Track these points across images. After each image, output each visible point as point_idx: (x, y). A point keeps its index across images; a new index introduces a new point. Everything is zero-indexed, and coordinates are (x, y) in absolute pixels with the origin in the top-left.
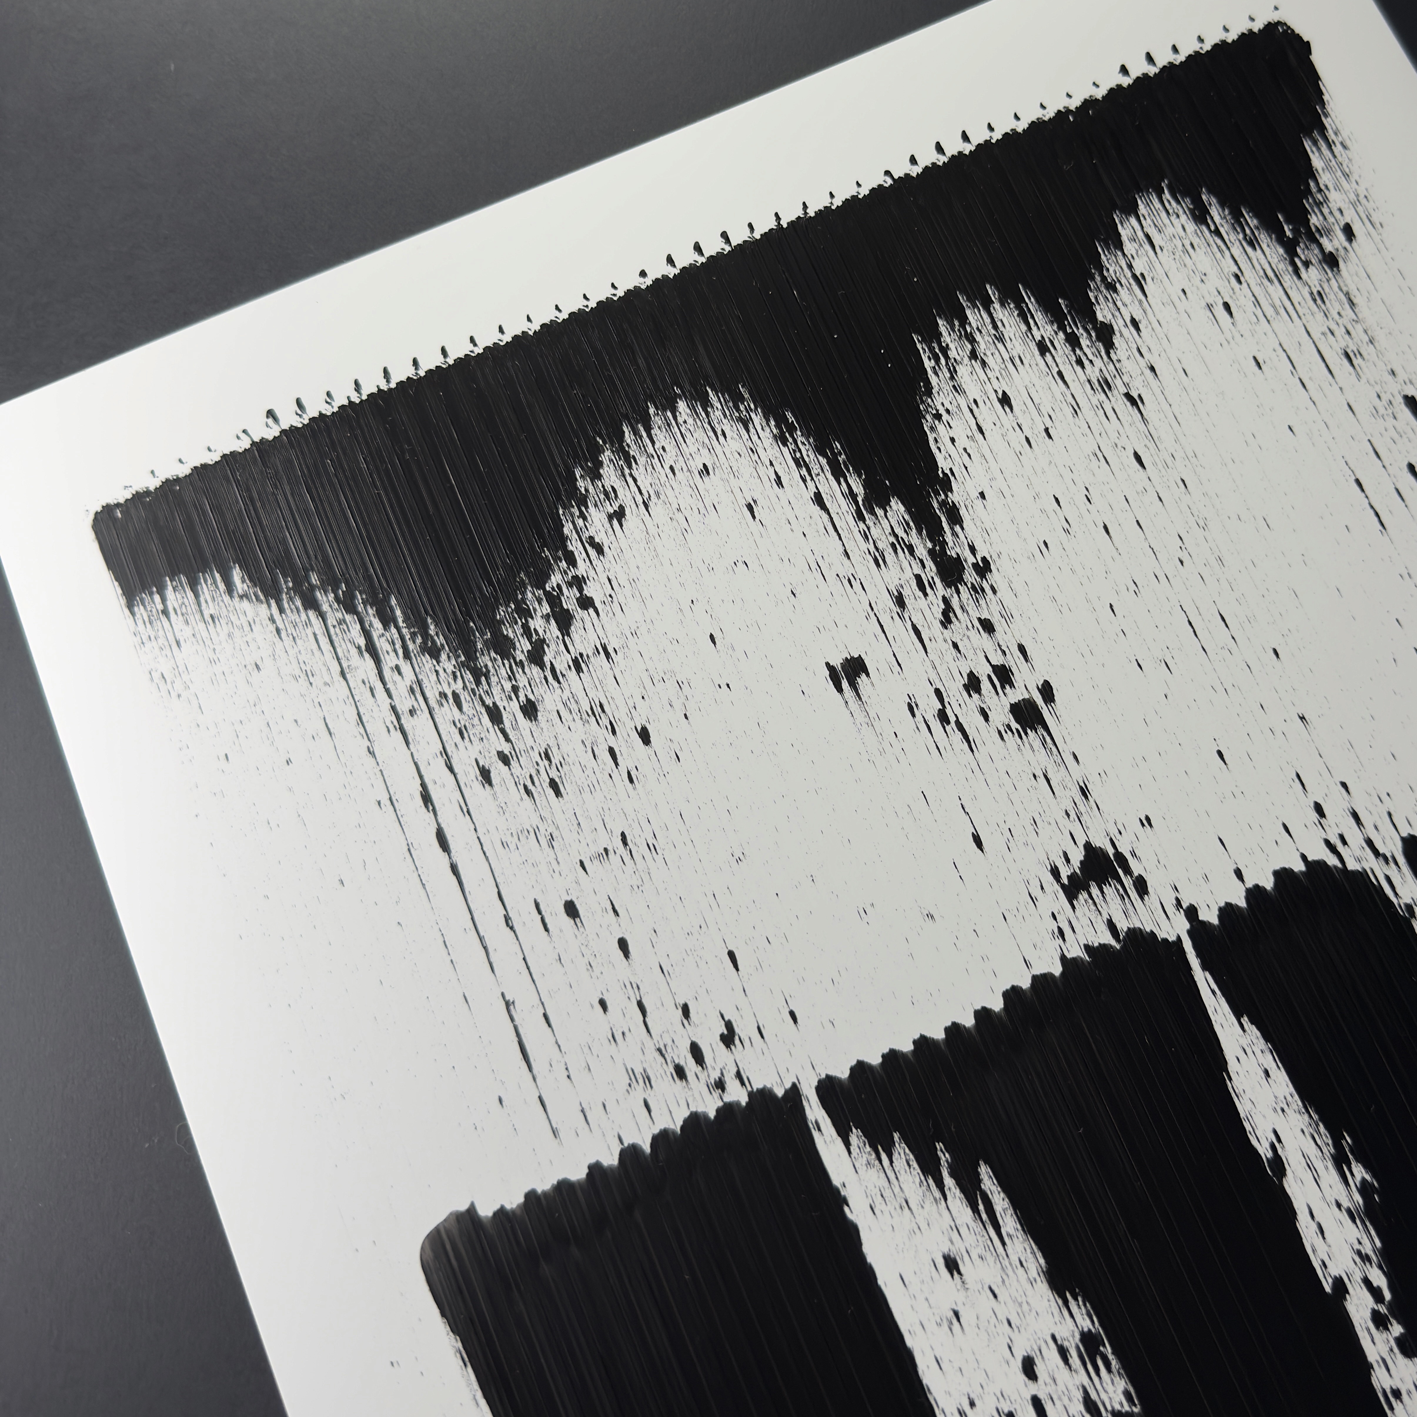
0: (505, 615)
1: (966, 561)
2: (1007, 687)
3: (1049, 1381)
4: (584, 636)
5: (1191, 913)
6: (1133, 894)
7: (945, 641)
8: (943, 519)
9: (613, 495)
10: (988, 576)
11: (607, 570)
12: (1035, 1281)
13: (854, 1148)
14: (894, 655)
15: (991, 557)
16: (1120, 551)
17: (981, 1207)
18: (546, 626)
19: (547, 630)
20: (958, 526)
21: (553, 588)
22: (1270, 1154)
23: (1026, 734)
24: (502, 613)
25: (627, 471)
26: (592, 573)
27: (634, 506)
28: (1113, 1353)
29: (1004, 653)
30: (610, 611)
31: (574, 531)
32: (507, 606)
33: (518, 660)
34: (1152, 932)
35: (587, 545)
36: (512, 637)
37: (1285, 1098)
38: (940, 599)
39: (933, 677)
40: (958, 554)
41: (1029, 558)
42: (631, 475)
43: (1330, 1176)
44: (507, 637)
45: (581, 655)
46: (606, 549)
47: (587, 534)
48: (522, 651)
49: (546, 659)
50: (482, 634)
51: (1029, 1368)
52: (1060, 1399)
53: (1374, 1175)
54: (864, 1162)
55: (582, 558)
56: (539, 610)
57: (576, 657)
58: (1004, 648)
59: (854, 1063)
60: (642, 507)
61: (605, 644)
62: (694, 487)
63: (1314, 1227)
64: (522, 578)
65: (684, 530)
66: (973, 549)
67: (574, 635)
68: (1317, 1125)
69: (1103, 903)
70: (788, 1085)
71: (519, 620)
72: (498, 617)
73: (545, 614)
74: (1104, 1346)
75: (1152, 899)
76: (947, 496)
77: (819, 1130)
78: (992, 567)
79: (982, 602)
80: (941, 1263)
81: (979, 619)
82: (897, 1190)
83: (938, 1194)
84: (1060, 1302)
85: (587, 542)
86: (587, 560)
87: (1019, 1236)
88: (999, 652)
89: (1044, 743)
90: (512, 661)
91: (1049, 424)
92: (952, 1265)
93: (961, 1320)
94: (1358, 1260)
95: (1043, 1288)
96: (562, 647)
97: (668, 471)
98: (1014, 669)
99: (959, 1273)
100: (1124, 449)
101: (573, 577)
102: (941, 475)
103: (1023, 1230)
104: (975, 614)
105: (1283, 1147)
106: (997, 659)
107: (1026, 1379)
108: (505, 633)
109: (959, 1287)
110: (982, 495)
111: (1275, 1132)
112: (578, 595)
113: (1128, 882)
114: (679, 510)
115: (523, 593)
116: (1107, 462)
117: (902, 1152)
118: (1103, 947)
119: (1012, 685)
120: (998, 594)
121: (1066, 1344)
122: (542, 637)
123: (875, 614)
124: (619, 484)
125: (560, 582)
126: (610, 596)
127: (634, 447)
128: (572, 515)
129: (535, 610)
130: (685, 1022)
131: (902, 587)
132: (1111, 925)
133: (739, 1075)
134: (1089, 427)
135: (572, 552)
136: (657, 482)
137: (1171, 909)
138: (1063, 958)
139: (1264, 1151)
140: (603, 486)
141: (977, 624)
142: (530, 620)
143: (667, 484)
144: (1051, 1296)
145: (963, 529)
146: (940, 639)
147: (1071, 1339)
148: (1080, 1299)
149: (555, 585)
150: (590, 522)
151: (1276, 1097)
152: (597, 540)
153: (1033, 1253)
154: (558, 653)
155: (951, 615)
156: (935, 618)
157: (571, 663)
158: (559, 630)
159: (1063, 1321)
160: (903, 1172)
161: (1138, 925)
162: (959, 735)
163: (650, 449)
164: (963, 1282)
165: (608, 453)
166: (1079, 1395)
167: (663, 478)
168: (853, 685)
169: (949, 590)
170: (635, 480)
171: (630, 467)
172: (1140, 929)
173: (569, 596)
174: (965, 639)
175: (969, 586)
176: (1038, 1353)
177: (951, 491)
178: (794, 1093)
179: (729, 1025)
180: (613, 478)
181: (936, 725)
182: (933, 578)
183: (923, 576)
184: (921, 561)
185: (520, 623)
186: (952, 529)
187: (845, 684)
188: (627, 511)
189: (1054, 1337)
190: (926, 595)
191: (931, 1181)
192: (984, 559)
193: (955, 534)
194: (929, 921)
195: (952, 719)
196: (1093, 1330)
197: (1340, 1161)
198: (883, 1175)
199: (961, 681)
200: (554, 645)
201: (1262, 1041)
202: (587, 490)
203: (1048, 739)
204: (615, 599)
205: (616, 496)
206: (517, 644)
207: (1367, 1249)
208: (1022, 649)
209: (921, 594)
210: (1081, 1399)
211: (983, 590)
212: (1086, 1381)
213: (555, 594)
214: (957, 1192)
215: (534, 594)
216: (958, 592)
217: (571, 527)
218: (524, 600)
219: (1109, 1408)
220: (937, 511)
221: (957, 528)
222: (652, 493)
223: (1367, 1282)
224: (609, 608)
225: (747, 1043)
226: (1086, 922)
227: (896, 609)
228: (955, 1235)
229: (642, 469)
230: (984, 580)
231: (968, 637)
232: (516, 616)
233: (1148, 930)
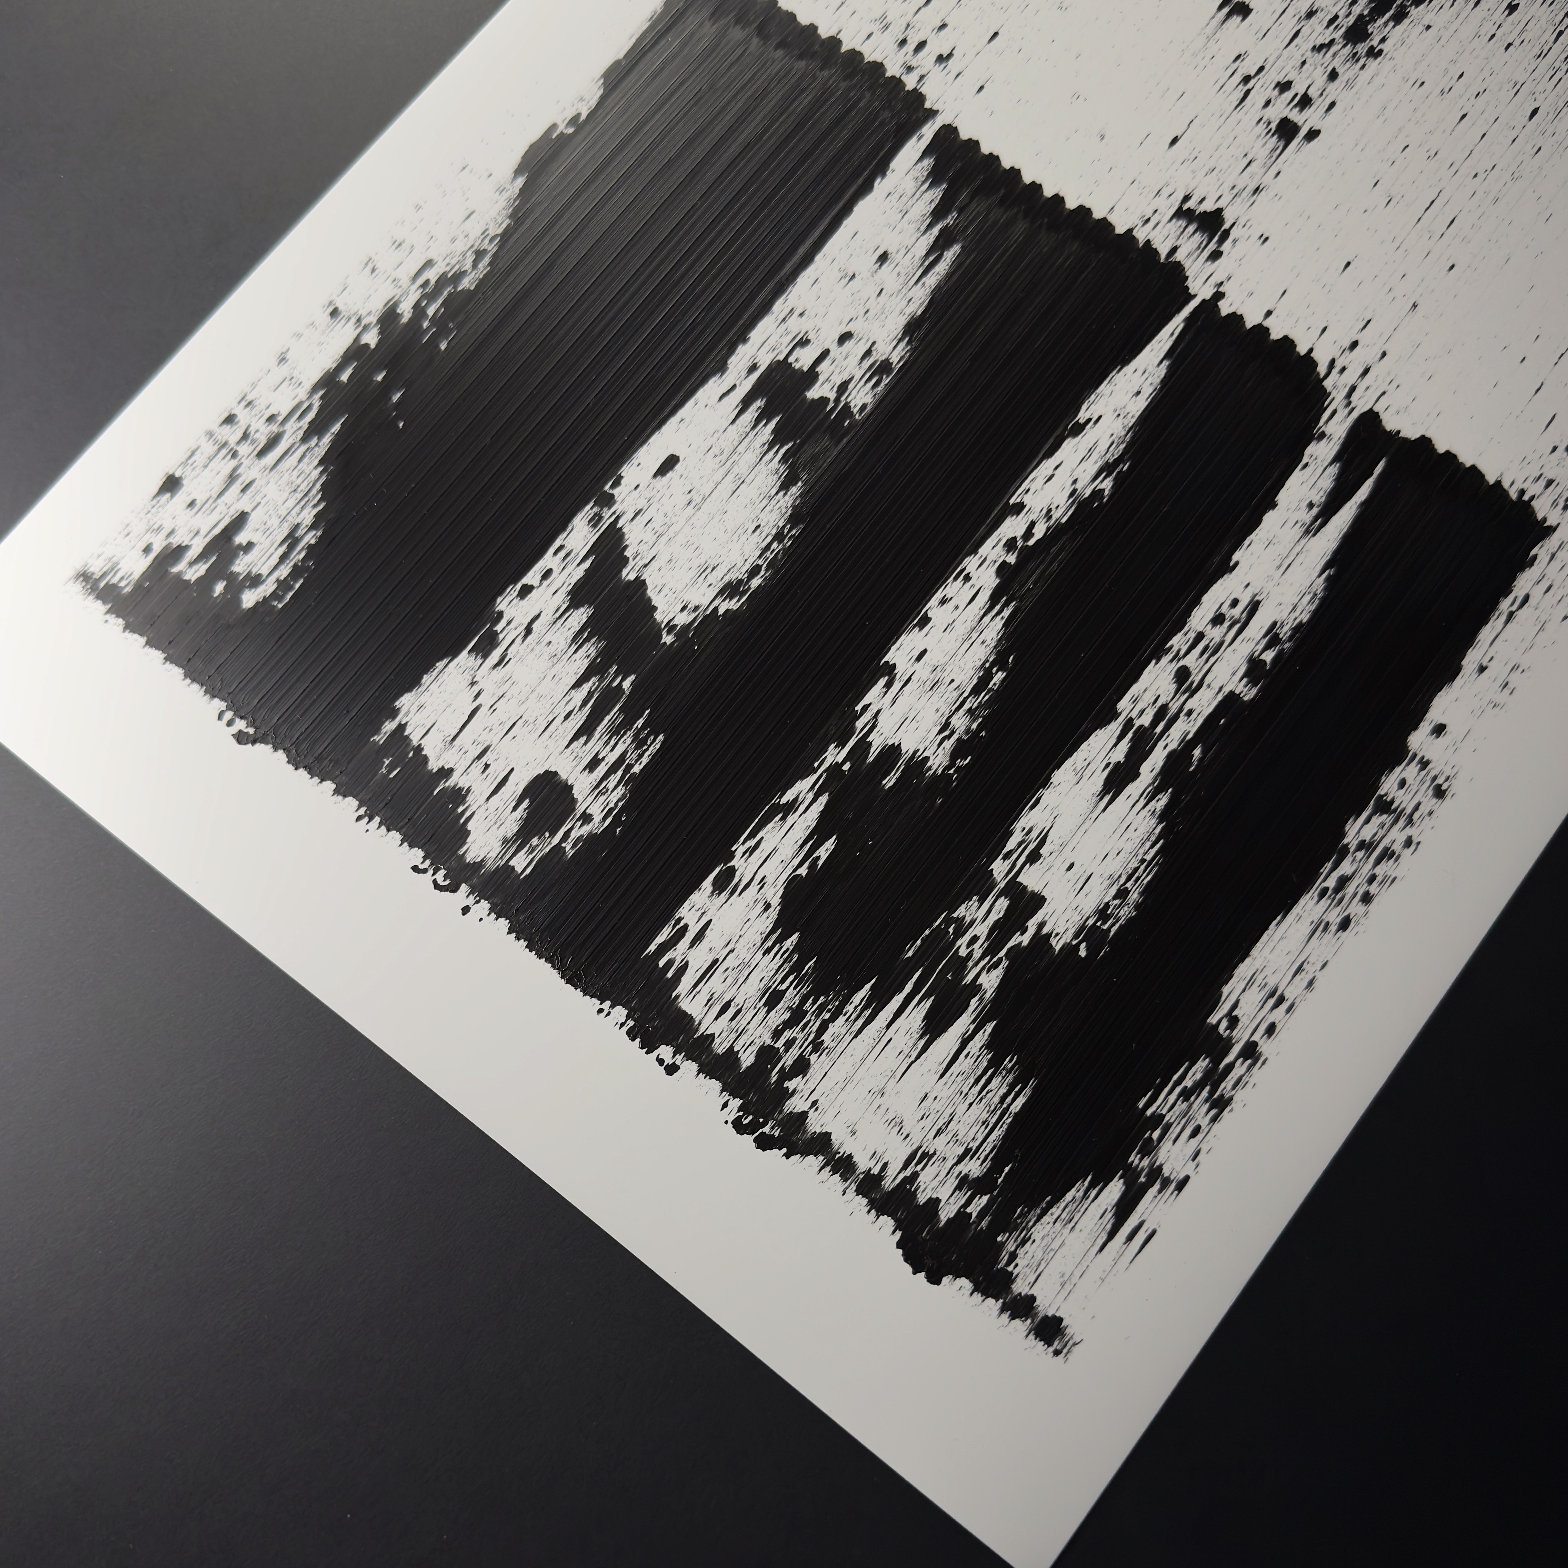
3: (844, 354)
5: (1219, 296)
6: (1206, 253)
7: (1303, 55)
12: (904, 314)
13: (920, 165)
16: (1453, 133)
17: (931, 259)
22: (1082, 421)
23: (1273, 135)
28: (886, 385)
29: (1321, 94)
34: (1188, 277)
37: (1128, 413)
43: (1092, 467)
51: (845, 338)
52: (836, 367)
53: (1111, 496)
54: (916, 175)
59: (975, 138)
63: (1050, 473)
66: (1383, 40)
68: (1123, 442)
69: (1186, 238)
70: (935, 108)
74: (887, 377)
75: (1210, 267)
77: (919, 140)
80: (880, 252)
82: (910, 203)
83: (923, 228)
84: (899, 336)
87: (927, 291)
92: (883, 258)
93: (851, 283)
94: (1044, 511)
95: (902, 321)
98: (1313, 108)
99: (881, 266)
103: (932, 292)
104: (1336, 63)
105: (1092, 428)
107: (837, 340)
109: (871, 271)
111: (1100, 417)
113: (1212, 246)
117: (936, 194)
118: (1156, 252)
120: (1362, 72)
121: (874, 353)
130: (936, 30)
132: (1174, 250)
133: (922, 77)
137: (1213, 281)
138: (1130, 231)
139: (1082, 416)
141: (1330, 69)
144: (900, 330)
146: (1301, 52)
147: (879, 355)
148: (909, 347)
151: (1125, 407)
153: (921, 304)
156: (1314, 41)
159: (888, 344)
160: (924, 201)
161: (1186, 266)
164: (876, 272)
166: (845, 377)
172: (1184, 269)
174: (1313, 68)
176: (858, 339)
178: (932, 114)
179: (950, 55)
183: (1339, 20)
186: (1388, 21)
187: (1226, 10)
189: (874, 343)
191: (928, 221)
194: (1098, 138)
196: (893, 366)
197: (1107, 469)
198: (914, 191)
201: (1159, 380)
207: (1056, 515)
210: (844, 380)
211: (1358, 60)
212: (857, 377)
214: (932, 240)
219: (848, 400)
223: (1033, 524)
225: (946, 71)
226: (1165, 232)
228: (903, 251)
230: (1365, 59)
231: (1315, 69)
233: (1187, 274)
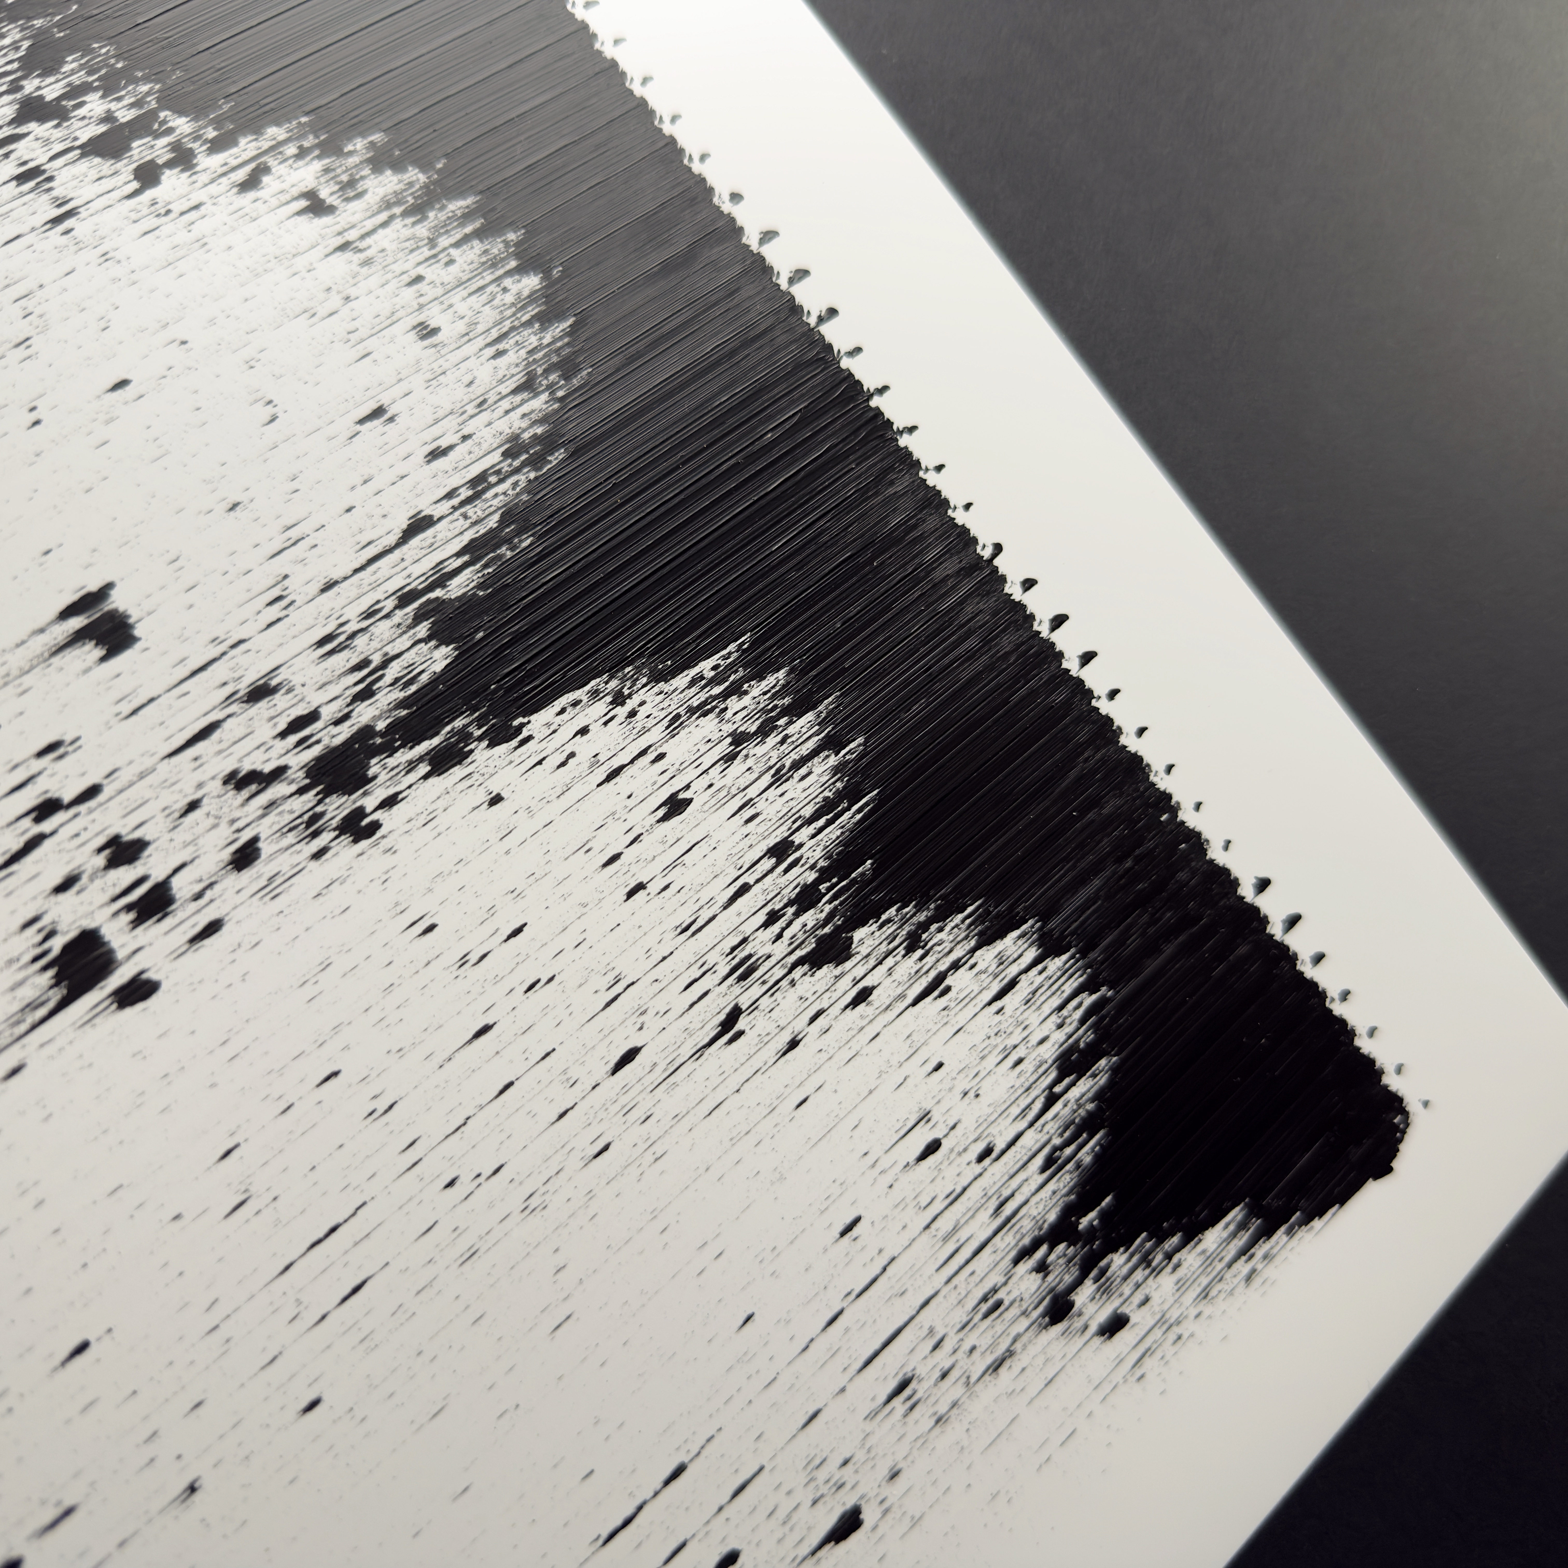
0: (100, 55)
1: (365, 794)
2: (132, 916)
4: (86, 180)
8: (436, 741)
9: (352, 194)
10: (346, 839)
11: (215, 201)
14: (152, 700)
15: (383, 837)
18: (92, 120)
19: (86, 121)
20: (429, 768)
21: (164, 122)
24: (104, 51)
25: (398, 210)
26: (203, 178)
27: (338, 228)
30: (139, 215)
31: (274, 142)
32: (118, 57)
33: (24, 83)
35: (253, 165)
36: (63, 70)
38: (282, 762)
39: (124, 777)
40: (375, 777)
41: (397, 904)
42: (392, 218)
44: (62, 62)
45: (50, 179)
46: (251, 195)
47: (272, 162)
48: (39, 88)
49: (32, 126)
50: (60, 25)
55: (228, 161)
56: (120, 105)
57: (44, 171)
58: (209, 895)
60: (340, 241)
61: (78, 213)
62: (394, 318)
64: (174, 74)
65: (312, 312)
67: (84, 166)
71: (96, 76)
72: (96, 45)
73: (116, 114)
76: (480, 739)
78: (364, 844)
79: (291, 838)
81: (255, 840)
85: (259, 165)
86: (225, 169)
88: (198, 888)
89: (32, 1006)
90: (19, 74)
91: (653, 888)
96: (58, 147)
97: (413, 274)
100: (641, 1028)
101: (191, 150)
102: (516, 723)
106: (182, 887)
108: (69, 59)
110: (496, 800)
112: (160, 161)
114: (347, 299)
115: (146, 79)
116: (608, 1005)
119: (136, 923)
122: (73, 115)
123: (224, 654)
124: (372, 201)
125: (178, 132)
126: (168, 212)
127: (442, 216)
128: (302, 136)
129: (119, 99)
131: (289, 691)
134: (664, 958)
135: (235, 143)
136: (390, 259)
140: (363, 178)
142: (100, 93)
143: (389, 276)
145: (426, 777)
149: (170, 124)
150: (295, 166)
152: (266, 179)
154: (47, 142)
155: (254, 787)
157: (31, 165)
158: (90, 140)
162: (16, 844)
163: (444, 242)
165: (422, 178)
167: (397, 268)
168: (78, 637)
169: (301, 774)
170: (385, 224)
171: (405, 214)
173: (156, 147)
175: (319, 809)
177: (492, 745)
180: (381, 192)
181: (29, 798)
182: (318, 742)
184: (346, 717)
185: (90, 79)
188: (326, 220)
190: (283, 735)
192: (376, 826)
193: (411, 766)
195: (46, 826)
199: (126, 830)
200: (60, 135)
202: (351, 153)
203: (42, 1012)
204: (164, 219)
205: (348, 200)
206: (52, 79)
208: (213, 928)
209: (282, 725)
213: (156, 126)
215: (148, 93)
216: (301, 791)
217: (281, 138)
218: (136, 81)
220: (448, 728)
221: (424, 768)
222: (369, 253)
224: (145, 211)
227: (243, 687)
229: (407, 232)
232: (103, 72)
